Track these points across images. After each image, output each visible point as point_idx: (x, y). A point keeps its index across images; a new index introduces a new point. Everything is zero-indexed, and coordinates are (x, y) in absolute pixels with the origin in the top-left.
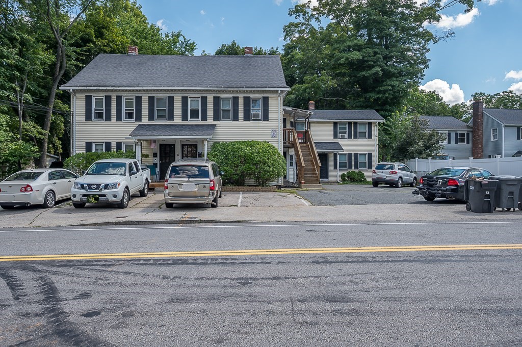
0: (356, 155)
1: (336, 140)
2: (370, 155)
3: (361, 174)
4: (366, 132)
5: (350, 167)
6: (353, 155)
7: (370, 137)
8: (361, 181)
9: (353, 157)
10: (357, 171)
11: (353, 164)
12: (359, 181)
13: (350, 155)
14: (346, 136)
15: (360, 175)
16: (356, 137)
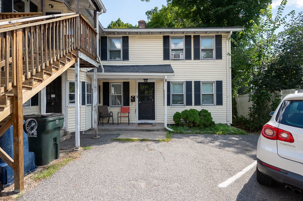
0: (198, 84)
1: (167, 62)
2: (219, 84)
3: (206, 114)
4: (212, 50)
5: (189, 103)
6: (193, 84)
7: (219, 56)
8: (206, 126)
9: (193, 88)
10: (199, 108)
11: (193, 97)
12: (202, 126)
13: (189, 84)
14: (182, 55)
15: (205, 116)
16: (197, 57)
